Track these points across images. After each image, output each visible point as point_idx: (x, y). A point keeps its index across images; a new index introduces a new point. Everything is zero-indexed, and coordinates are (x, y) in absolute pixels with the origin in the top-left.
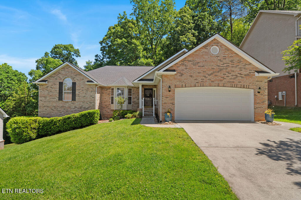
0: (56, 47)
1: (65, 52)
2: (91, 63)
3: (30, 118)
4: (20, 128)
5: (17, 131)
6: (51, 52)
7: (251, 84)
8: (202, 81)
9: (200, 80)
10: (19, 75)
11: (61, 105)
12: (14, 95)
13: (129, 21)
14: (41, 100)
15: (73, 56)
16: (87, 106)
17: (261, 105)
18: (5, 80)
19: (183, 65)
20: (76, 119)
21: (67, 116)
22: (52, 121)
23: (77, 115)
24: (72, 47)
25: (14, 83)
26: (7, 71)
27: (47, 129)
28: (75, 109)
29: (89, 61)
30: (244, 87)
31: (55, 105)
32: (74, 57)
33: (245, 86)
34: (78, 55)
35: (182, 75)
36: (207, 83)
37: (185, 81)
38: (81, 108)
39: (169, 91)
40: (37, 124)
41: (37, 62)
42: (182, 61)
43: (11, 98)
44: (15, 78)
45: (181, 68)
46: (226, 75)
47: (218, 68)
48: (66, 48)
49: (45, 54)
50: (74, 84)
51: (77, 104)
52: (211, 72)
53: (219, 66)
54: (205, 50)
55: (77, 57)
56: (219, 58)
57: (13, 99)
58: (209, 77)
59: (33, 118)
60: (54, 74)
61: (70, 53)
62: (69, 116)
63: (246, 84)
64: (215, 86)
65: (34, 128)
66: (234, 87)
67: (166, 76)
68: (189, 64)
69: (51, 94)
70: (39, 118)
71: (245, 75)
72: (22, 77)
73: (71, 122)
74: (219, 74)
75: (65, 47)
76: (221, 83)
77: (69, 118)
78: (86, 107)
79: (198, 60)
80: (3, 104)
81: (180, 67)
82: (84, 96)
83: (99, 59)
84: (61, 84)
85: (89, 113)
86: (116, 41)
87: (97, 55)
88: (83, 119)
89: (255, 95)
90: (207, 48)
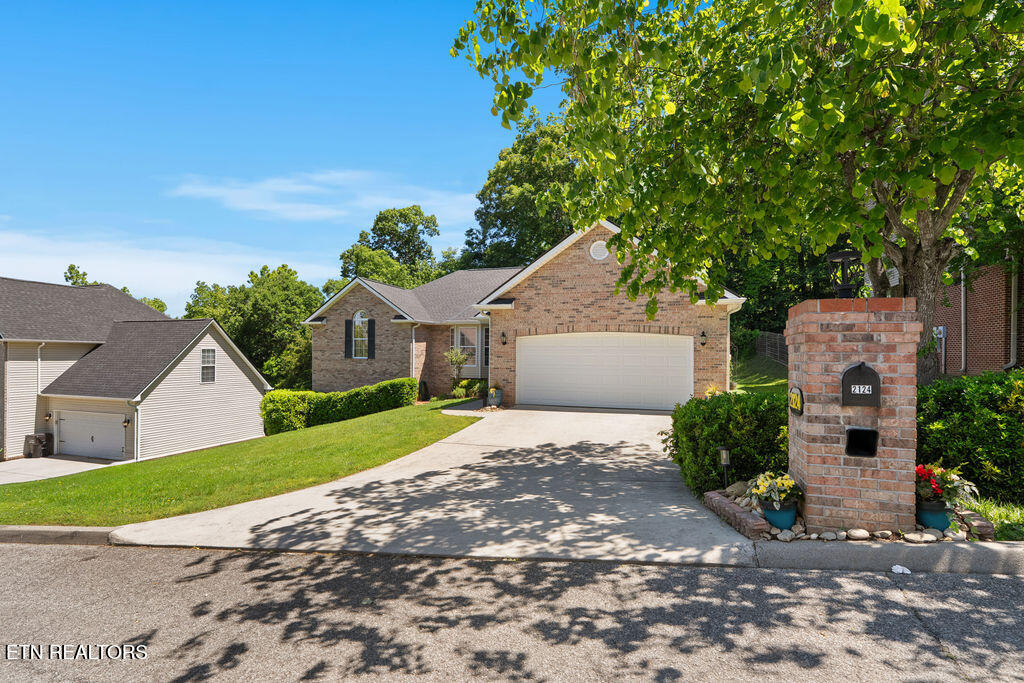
0: (381, 218)
1: (402, 227)
2: (454, 253)
3: (294, 393)
4: (277, 411)
5: (274, 415)
6: (373, 230)
7: (684, 325)
8: (571, 319)
9: (565, 317)
10: (309, 291)
11: (349, 367)
12: (299, 338)
13: (543, 134)
14: (316, 358)
15: (421, 235)
16: (395, 368)
17: (709, 374)
18: (282, 307)
19: (531, 286)
20: (371, 396)
21: (353, 391)
22: (330, 399)
23: (372, 388)
24: (418, 213)
25: (298, 310)
26: (285, 285)
27: (322, 415)
28: (374, 376)
29: (450, 249)
30: (667, 332)
31: (338, 366)
32: (424, 237)
33: (670, 330)
34: (434, 232)
35: (529, 308)
36: (582, 325)
37: (536, 321)
38: (384, 373)
39: (505, 343)
40: (306, 405)
41: (342, 257)
42: (528, 279)
43: (292, 346)
44: (300, 300)
45: (528, 293)
46: (624, 306)
47: (606, 289)
48: (404, 216)
49: (361, 236)
50: (371, 323)
51: (377, 365)
52: (591, 299)
53: (608, 286)
54: (578, 252)
55: (432, 236)
56: (608, 268)
57: (296, 348)
58: (586, 312)
59: (301, 393)
60: (337, 303)
61: (414, 229)
62: (357, 390)
63: (671, 325)
64: (599, 331)
65: (301, 413)
66: (644, 332)
67: (498, 312)
68: (545, 286)
69: (332, 344)
70: (311, 394)
71: (670, 304)
72: (313, 296)
73: (361, 402)
74: (608, 303)
75: (401, 215)
76: (613, 324)
77: (357, 394)
78: (394, 372)
79: (562, 275)
80: (279, 360)
81: (526, 293)
82: (391, 349)
83: (475, 241)
84: (349, 324)
85: (393, 386)
86: (509, 192)
87: (471, 230)
88: (382, 396)
89: (695, 350)
90: (582, 246)
